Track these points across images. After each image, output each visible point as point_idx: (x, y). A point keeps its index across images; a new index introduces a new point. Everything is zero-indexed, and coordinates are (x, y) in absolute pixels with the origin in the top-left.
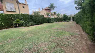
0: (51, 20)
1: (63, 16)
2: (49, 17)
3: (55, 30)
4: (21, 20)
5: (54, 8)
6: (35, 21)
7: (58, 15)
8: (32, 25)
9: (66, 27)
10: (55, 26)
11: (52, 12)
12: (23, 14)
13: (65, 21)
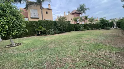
0: (80, 27)
1: (99, 21)
2: (78, 23)
3: (87, 41)
4: (44, 27)
5: (86, 11)
6: (60, 28)
7: (92, 20)
8: (55, 33)
9: (105, 37)
10: (87, 35)
11: (82, 16)
13: (103, 28)
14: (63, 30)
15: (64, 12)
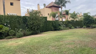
0: (60, 25)
1: (83, 17)
2: (57, 19)
4: (6, 26)
7: (74, 15)
8: (25, 35)
9: (92, 38)
10: (69, 36)
11: (62, 11)
12: (9, 16)
13: (88, 27)
14: (37, 29)
15: (38, 4)
